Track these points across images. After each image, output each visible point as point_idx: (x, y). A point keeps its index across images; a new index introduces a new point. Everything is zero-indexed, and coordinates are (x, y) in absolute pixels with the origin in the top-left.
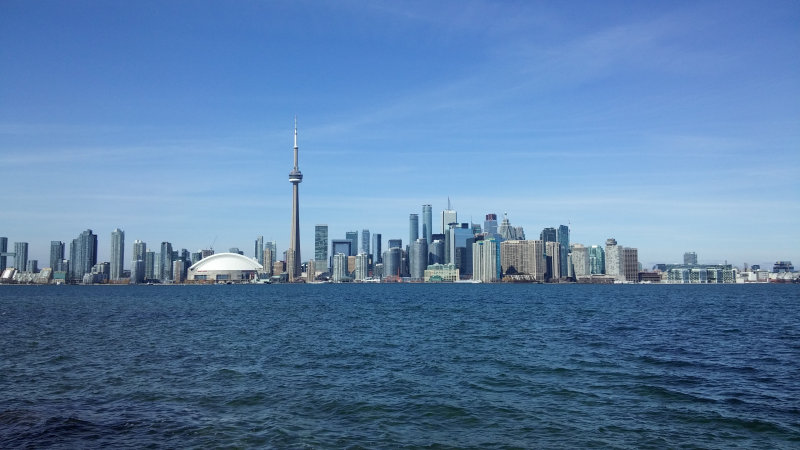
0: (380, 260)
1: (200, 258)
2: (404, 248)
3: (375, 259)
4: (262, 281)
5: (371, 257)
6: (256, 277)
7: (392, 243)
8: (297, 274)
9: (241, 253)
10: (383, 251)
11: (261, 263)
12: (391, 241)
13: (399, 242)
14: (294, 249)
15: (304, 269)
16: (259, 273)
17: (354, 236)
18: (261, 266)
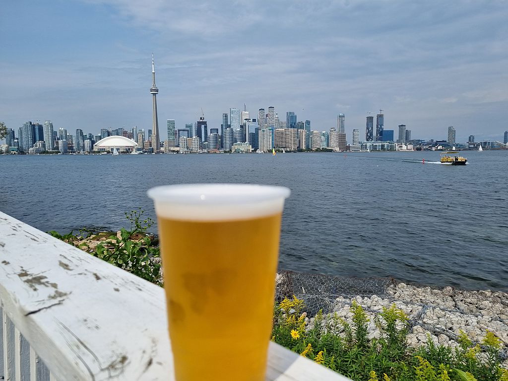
0: (206, 140)
1: (100, 139)
2: (220, 133)
4: (138, 152)
6: (134, 150)
7: (213, 130)
8: (158, 148)
11: (137, 142)
13: (217, 130)
15: (162, 146)
16: (136, 147)
17: (190, 127)
18: (137, 144)
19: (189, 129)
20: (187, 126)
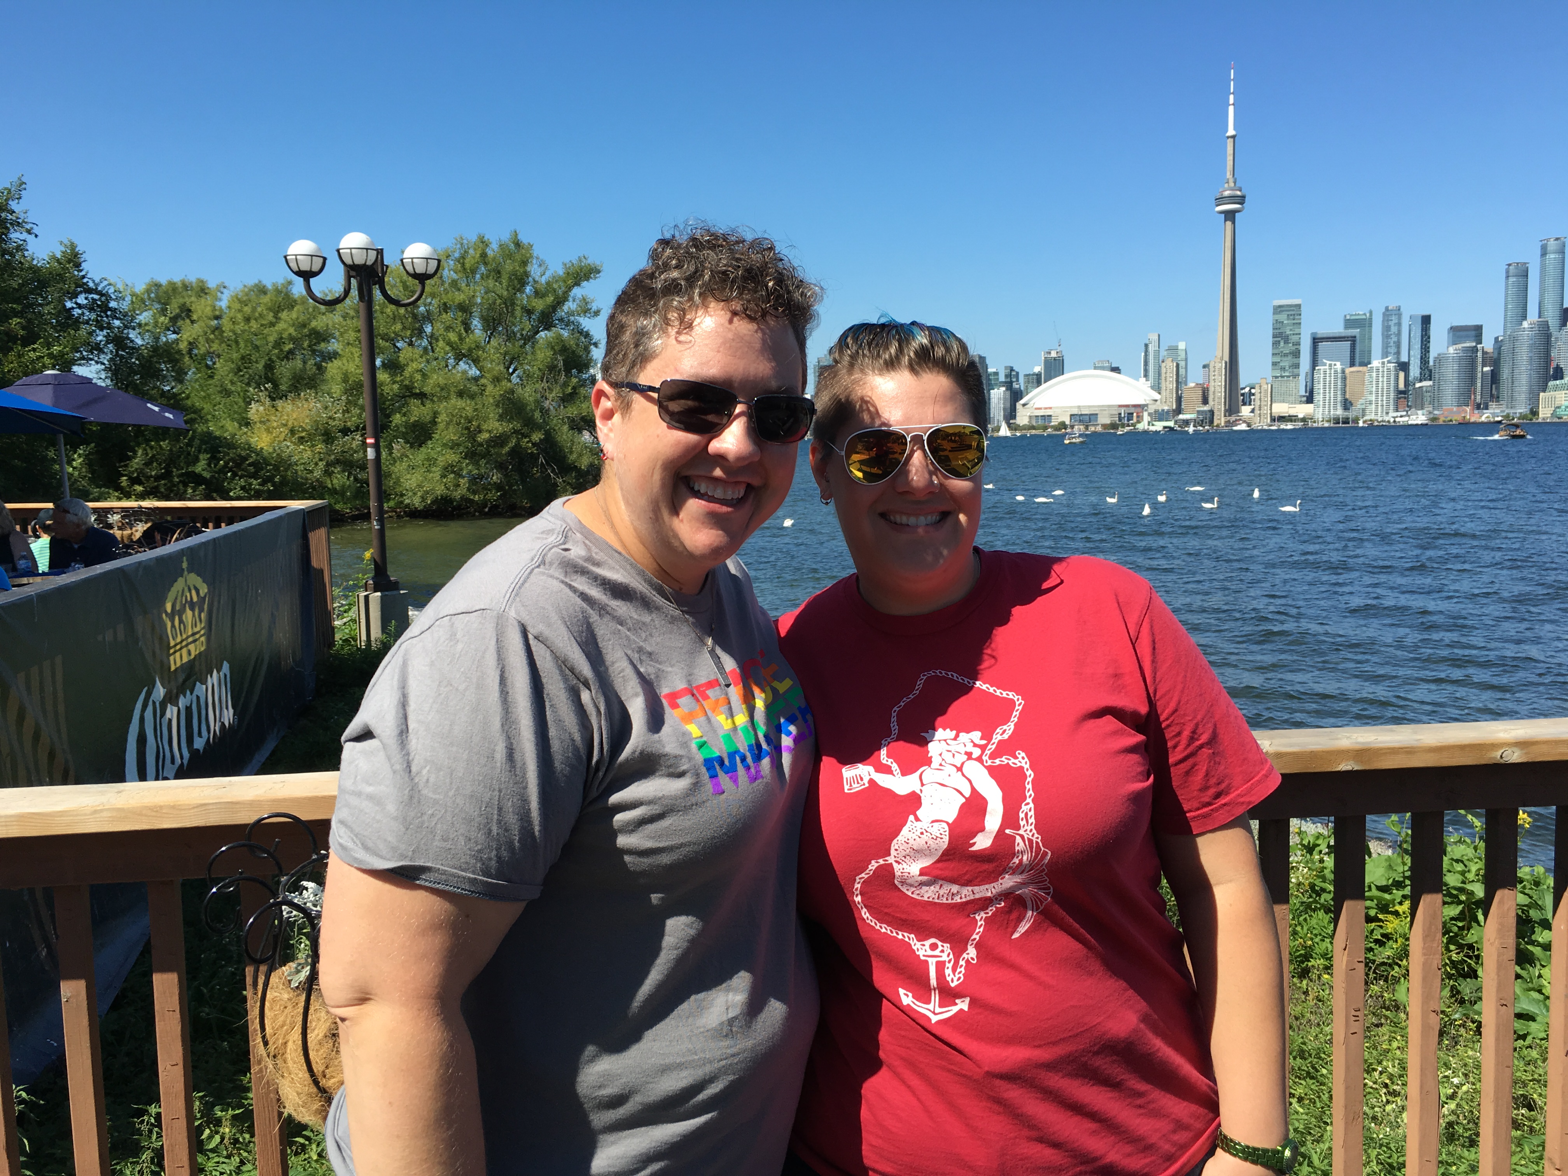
0: (1427, 373)
1: (1039, 383)
2: (1488, 344)
3: (1415, 371)
4: (1159, 426)
5: (1404, 367)
6: (1146, 418)
7: (1457, 333)
8: (1232, 409)
9: (1116, 370)
10: (1433, 355)
11: (1157, 388)
12: (1454, 330)
13: (1477, 332)
14: (1226, 358)
15: (1247, 400)
16: (1151, 409)
17: (1364, 323)
18: (1157, 396)
19: (1355, 332)
20: (1349, 323)
